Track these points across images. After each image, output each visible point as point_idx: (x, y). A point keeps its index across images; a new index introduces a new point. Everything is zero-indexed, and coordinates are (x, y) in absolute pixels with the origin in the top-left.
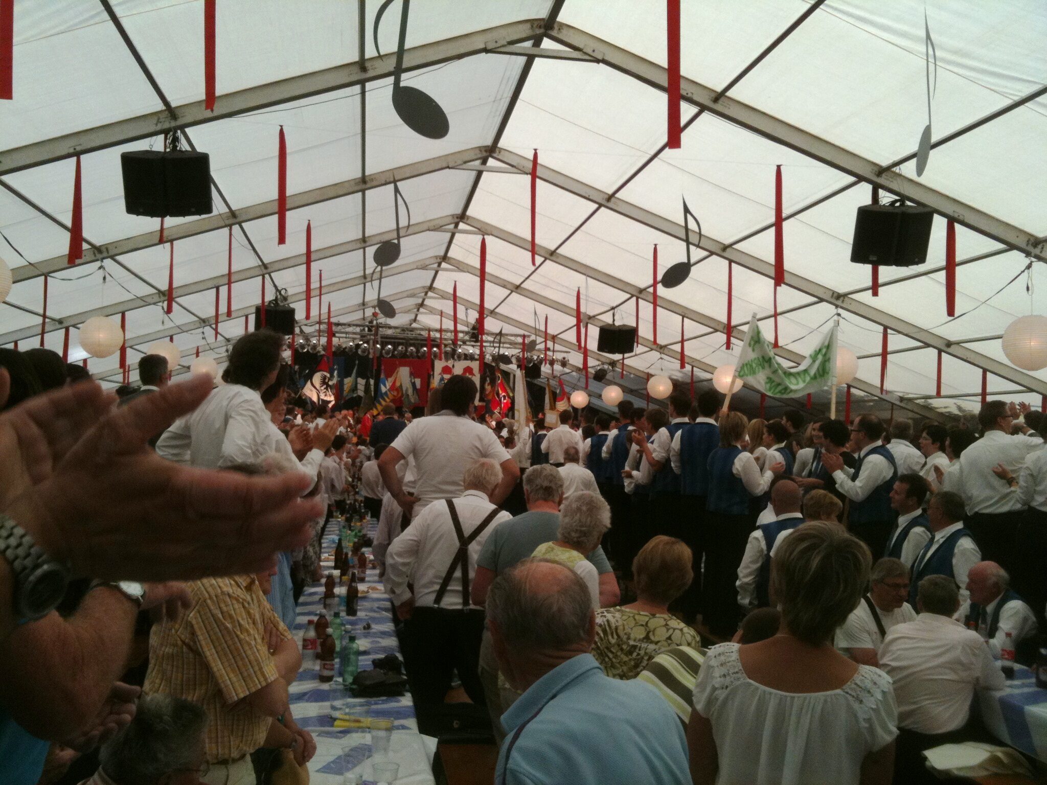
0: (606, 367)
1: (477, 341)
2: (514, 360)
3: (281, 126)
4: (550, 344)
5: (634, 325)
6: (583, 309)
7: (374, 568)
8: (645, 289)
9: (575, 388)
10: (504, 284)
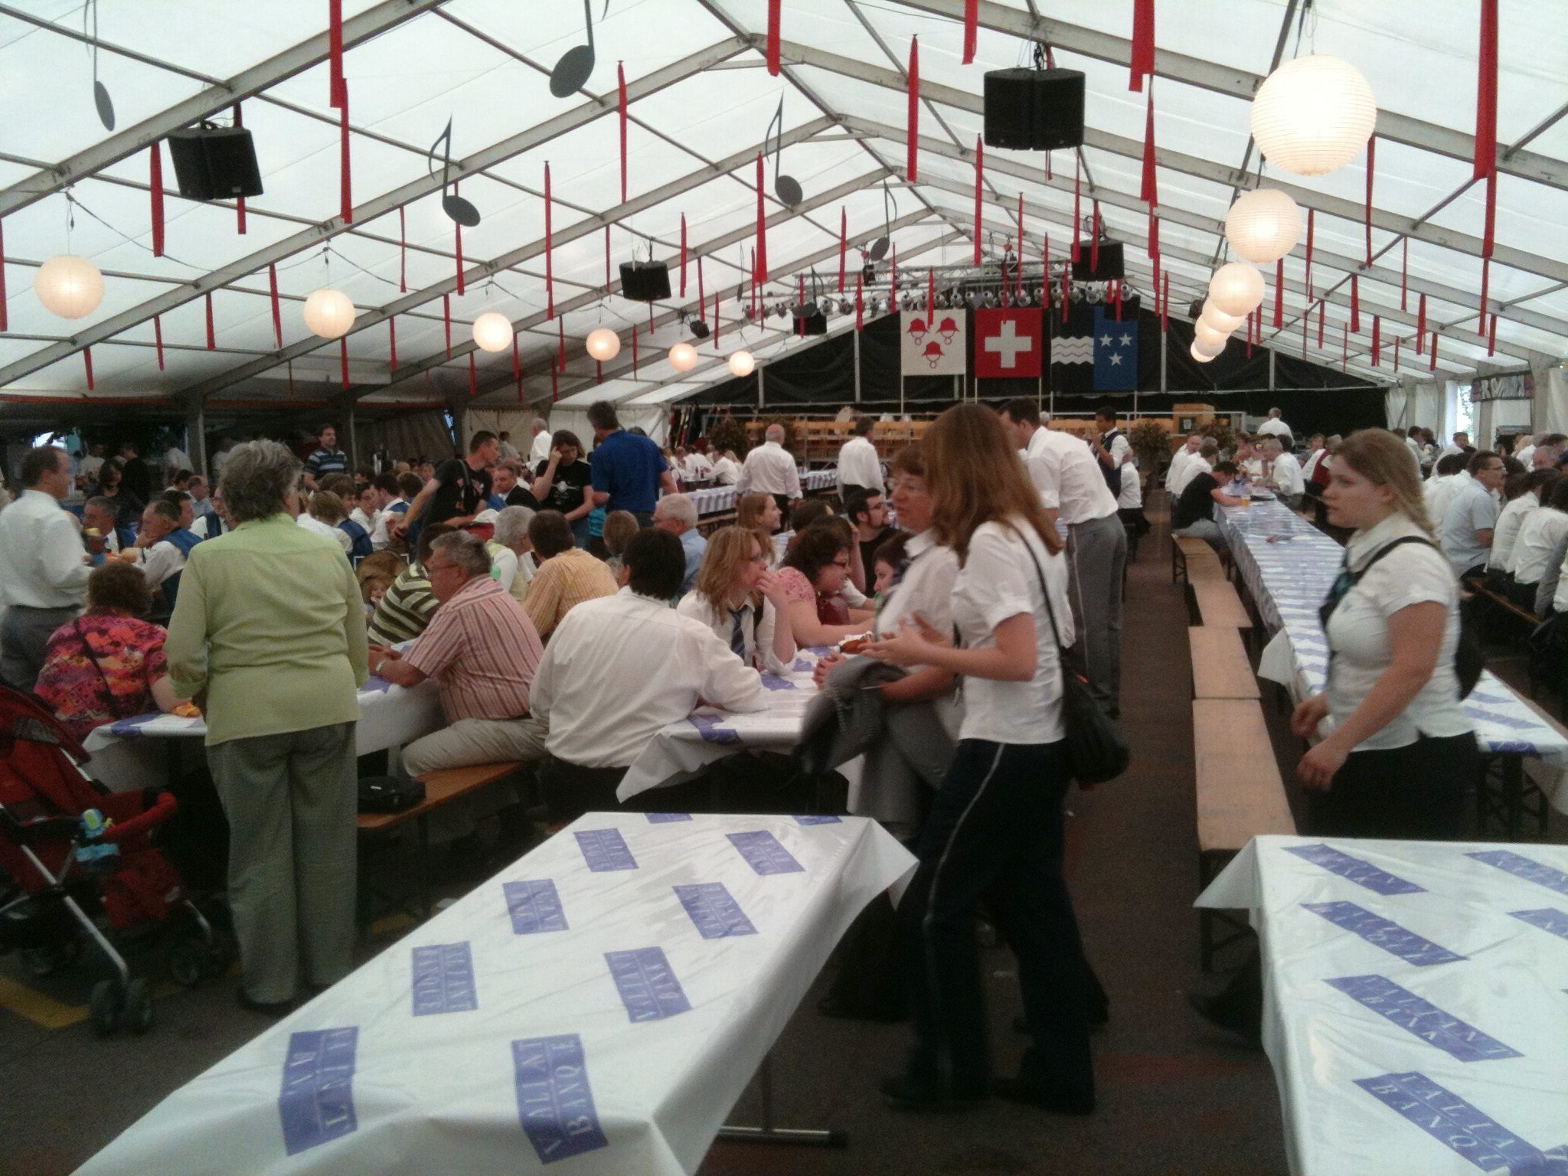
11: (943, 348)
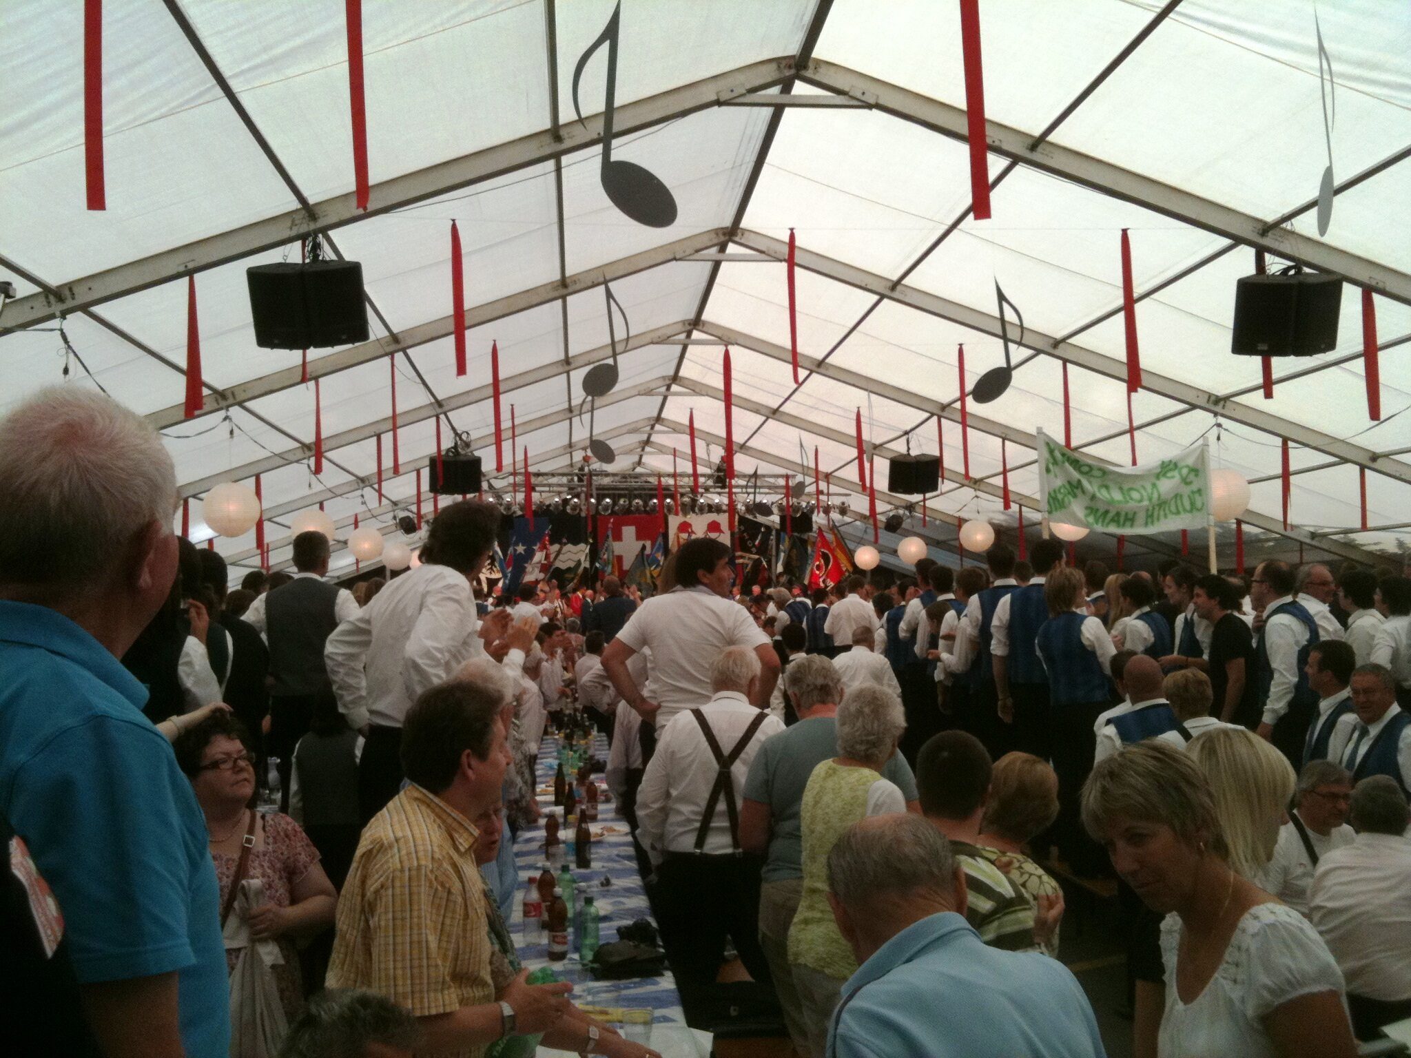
0: (901, 512)
1: (724, 487)
2: (775, 510)
3: (454, 220)
4: (823, 485)
5: (937, 454)
6: (865, 436)
7: (608, 801)
8: (949, 405)
9: (861, 542)
10: (756, 408)
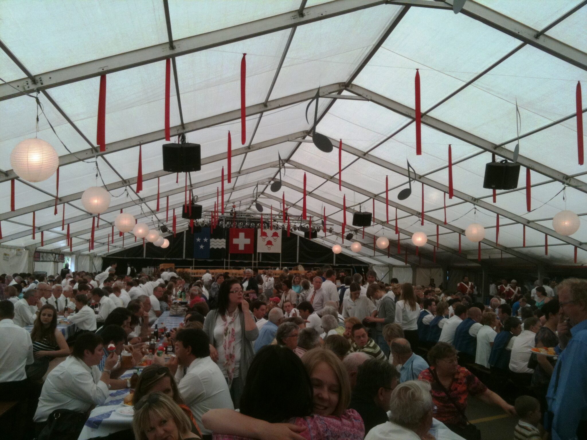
0: (353, 232)
3: (229, 131)
5: (372, 212)
6: (346, 204)
8: (379, 194)
9: (336, 244)
11: (273, 243)
